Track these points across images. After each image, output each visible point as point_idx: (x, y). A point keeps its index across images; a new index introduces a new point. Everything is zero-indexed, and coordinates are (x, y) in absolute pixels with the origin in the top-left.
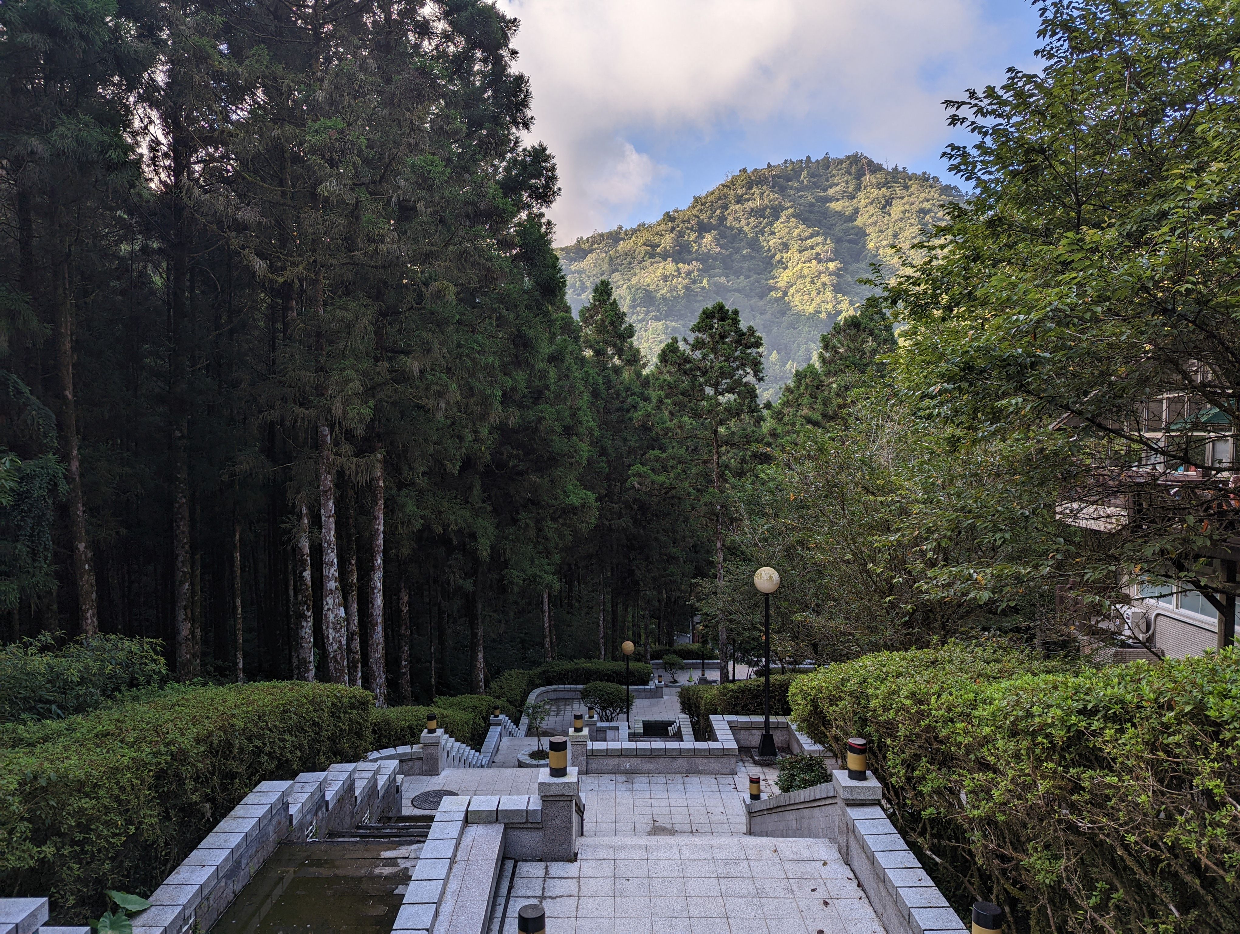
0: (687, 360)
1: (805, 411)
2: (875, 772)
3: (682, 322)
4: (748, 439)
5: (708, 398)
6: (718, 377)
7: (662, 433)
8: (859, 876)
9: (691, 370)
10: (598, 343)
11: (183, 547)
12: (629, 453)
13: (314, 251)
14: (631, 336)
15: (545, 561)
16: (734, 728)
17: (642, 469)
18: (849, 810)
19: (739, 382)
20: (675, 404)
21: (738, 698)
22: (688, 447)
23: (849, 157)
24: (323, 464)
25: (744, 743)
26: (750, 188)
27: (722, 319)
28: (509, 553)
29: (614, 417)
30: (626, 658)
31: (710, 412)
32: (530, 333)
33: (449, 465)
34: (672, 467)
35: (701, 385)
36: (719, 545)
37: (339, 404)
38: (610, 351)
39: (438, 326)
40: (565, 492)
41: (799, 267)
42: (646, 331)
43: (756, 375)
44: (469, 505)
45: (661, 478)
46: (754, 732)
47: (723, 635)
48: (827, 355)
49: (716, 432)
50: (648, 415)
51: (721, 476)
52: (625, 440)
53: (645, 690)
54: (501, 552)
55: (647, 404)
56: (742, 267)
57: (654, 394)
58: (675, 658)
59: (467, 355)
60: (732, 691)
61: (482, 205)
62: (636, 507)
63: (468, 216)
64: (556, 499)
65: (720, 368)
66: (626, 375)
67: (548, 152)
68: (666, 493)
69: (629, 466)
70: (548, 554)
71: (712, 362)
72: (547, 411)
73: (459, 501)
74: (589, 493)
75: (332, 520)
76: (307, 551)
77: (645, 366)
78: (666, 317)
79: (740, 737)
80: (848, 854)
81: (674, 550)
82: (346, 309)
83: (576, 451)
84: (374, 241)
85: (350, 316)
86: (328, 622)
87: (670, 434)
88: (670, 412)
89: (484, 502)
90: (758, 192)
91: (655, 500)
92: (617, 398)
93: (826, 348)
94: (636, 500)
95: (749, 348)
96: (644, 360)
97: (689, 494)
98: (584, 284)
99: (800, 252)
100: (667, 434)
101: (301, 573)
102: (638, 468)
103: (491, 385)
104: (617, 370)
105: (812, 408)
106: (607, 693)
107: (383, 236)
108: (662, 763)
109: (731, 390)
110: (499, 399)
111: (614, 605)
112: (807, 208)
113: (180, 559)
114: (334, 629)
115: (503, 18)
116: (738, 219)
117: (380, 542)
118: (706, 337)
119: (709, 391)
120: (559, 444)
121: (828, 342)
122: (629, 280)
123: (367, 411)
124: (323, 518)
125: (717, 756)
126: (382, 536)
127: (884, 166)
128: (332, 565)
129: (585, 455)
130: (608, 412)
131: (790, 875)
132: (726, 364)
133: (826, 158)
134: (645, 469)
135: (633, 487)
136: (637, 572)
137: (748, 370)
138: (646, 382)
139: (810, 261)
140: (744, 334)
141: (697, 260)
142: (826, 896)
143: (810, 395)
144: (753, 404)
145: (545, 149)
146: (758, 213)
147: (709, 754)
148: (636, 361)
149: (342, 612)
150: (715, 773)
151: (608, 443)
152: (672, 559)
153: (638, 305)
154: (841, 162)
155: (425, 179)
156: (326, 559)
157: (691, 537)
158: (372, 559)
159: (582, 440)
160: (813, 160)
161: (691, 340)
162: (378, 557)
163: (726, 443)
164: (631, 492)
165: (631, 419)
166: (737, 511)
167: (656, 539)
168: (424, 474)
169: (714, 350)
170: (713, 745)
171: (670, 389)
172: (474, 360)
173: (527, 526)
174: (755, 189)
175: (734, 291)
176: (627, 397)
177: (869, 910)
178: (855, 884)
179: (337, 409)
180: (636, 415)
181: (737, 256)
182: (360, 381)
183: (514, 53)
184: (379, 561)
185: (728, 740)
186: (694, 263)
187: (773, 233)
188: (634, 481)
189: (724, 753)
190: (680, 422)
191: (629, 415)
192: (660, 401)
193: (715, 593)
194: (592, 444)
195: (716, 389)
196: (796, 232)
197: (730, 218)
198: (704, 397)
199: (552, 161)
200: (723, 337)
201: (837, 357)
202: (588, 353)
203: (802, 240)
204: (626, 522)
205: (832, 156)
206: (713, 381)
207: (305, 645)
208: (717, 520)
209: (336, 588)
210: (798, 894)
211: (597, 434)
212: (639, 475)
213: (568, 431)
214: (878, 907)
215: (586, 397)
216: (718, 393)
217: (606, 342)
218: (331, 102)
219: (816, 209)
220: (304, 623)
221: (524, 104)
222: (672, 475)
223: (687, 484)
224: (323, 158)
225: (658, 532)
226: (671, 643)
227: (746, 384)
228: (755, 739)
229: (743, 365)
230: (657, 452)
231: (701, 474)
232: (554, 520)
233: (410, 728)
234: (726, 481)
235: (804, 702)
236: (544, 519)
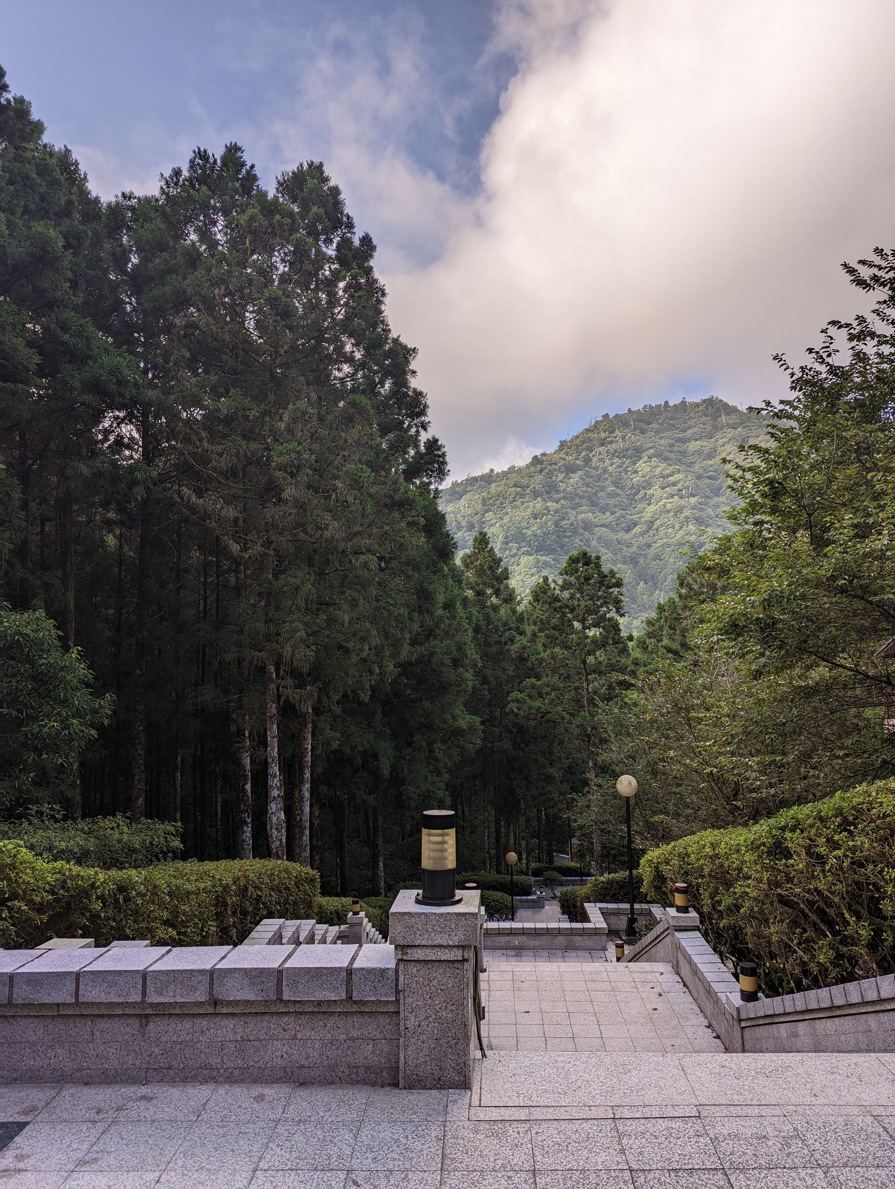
0: (557, 599)
1: (665, 642)
2: (694, 907)
3: (553, 556)
4: (612, 667)
5: (577, 632)
6: (584, 614)
7: (537, 663)
8: (685, 979)
9: (560, 607)
10: (478, 585)
11: (139, 768)
12: (508, 681)
13: (268, 531)
14: (507, 578)
15: (436, 779)
16: (605, 914)
17: (520, 696)
18: (676, 933)
19: (603, 618)
20: (547, 637)
21: (607, 888)
22: (561, 675)
23: (704, 401)
24: (270, 695)
25: (613, 927)
26: (613, 432)
27: (586, 564)
28: (406, 772)
29: (494, 649)
30: (509, 870)
31: (578, 644)
32: (430, 588)
33: (362, 694)
34: (547, 694)
35: (569, 621)
36: (591, 764)
37: (289, 649)
38: (489, 591)
39: (363, 586)
40: (453, 717)
41: (662, 503)
42: (518, 565)
43: (618, 612)
44: (372, 729)
45: (537, 703)
46: (622, 917)
47: (597, 847)
48: (683, 591)
49: (584, 662)
50: (524, 648)
51: (591, 701)
52: (504, 670)
53: (527, 901)
54: (400, 770)
55: (522, 637)
56: (608, 504)
57: (529, 629)
58: (555, 874)
59: (384, 608)
60: (602, 882)
61: (397, 498)
62: (515, 730)
63: (386, 505)
64: (446, 723)
65: (586, 606)
66: (502, 611)
67: (439, 443)
68: (542, 717)
69: (508, 693)
70: (439, 773)
71: (579, 600)
72: (438, 645)
73: (364, 726)
74: (475, 717)
75: (275, 739)
76: (248, 767)
77: (519, 603)
78: (537, 551)
79: (610, 922)
80: (677, 967)
81: (552, 770)
82: (295, 577)
83: (462, 680)
84: (321, 529)
85: (298, 582)
86: (271, 823)
87: (544, 664)
88: (543, 644)
89: (384, 726)
90: (620, 434)
91: (532, 723)
92: (496, 633)
93: (681, 585)
94: (515, 724)
95: (611, 587)
96: (519, 598)
97: (563, 718)
98: (459, 523)
99: (663, 488)
100: (541, 664)
101: (244, 786)
102: (515, 694)
103: (402, 630)
104: (495, 608)
105: (672, 638)
106: (494, 901)
107: (328, 525)
108: (545, 940)
109: (596, 625)
110: (408, 641)
111: (497, 822)
112: (668, 448)
113: (137, 777)
114: (277, 829)
115: (405, 347)
116: (602, 460)
117: (309, 759)
118: (572, 579)
119: (577, 625)
120: (449, 675)
121: (683, 580)
122: (501, 519)
123: (311, 653)
124: (269, 738)
125: (590, 935)
126: (310, 754)
127: (739, 408)
128: (275, 776)
129: (470, 684)
130: (487, 644)
131: (636, 980)
132: (591, 602)
133: (683, 403)
134: (522, 695)
135: (512, 711)
136: (518, 790)
137: (611, 607)
138: (521, 619)
139: (672, 496)
140: (606, 576)
141: (564, 498)
142: (661, 991)
143: (670, 627)
144: (616, 637)
145: (437, 441)
146: (621, 454)
147: (584, 932)
148: (511, 600)
149: (282, 816)
150: (589, 949)
151: (489, 672)
152: (549, 779)
153: (510, 541)
154: (697, 405)
155: (356, 482)
156: (270, 771)
157: (567, 758)
158: (302, 773)
159: (467, 671)
160: (671, 404)
161: (560, 582)
162: (306, 771)
163: (594, 671)
164: (511, 717)
165: (509, 651)
166: (606, 732)
167: (535, 760)
168: (338, 702)
169: (580, 590)
170: (587, 925)
171: (543, 625)
172: (389, 611)
173: (421, 747)
174: (617, 433)
175: (601, 526)
176: (505, 631)
177: (690, 999)
178: (682, 985)
179: (287, 651)
180: (513, 647)
181: (601, 494)
182: (304, 630)
183: (414, 372)
184: (307, 775)
185: (599, 922)
186: (562, 502)
187: (636, 472)
188: (513, 706)
189: (596, 932)
190: (552, 653)
191: (507, 647)
192: (534, 635)
193: (588, 806)
194: (477, 674)
195: (583, 623)
196: (658, 470)
197: (594, 459)
198: (573, 631)
199: (443, 450)
200: (587, 579)
201: (692, 593)
202: (469, 593)
203: (663, 477)
204: (506, 744)
205: (689, 400)
206: (580, 618)
207: (245, 847)
208: (589, 741)
209: (279, 796)
210: (641, 989)
211: (480, 665)
212: (517, 701)
213: (456, 663)
214: (695, 995)
215: (470, 633)
216: (585, 628)
217: (485, 584)
218: (289, 430)
219: (676, 449)
220: (245, 828)
221: (423, 413)
222: (547, 701)
223: (561, 709)
224: (286, 472)
225: (536, 754)
226: (551, 861)
227: (611, 619)
228: (622, 923)
229: (606, 603)
230: (533, 680)
231: (573, 700)
232: (443, 741)
233: (337, 912)
234: (596, 706)
235: (650, 869)
236: (435, 742)
